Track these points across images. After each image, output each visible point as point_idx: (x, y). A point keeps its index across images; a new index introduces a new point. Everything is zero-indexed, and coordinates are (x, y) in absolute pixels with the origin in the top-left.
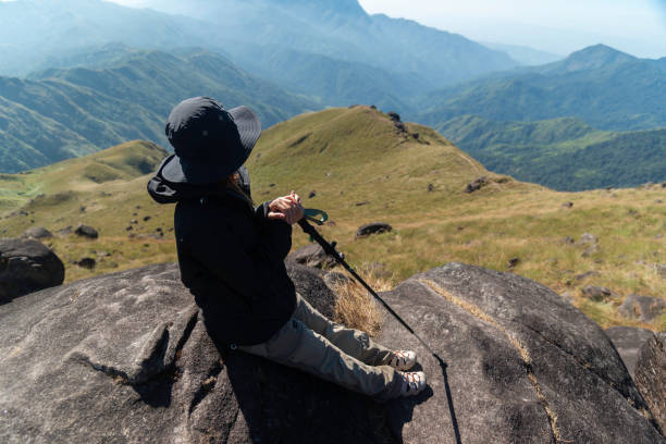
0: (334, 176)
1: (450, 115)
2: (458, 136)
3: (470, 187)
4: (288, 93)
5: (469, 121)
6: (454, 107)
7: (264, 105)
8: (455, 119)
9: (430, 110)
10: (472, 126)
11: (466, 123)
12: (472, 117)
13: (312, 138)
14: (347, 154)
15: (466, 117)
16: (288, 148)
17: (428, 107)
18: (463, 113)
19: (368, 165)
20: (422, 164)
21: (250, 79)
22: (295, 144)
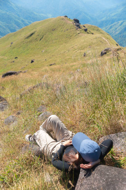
0: (46, 52)
1: (113, 21)
2: (117, 31)
3: (102, 53)
4: (35, 13)
5: (122, 23)
6: (115, 17)
7: (24, 20)
8: (115, 23)
9: (104, 19)
10: (124, 26)
11: (121, 25)
12: (123, 22)
13: (36, 34)
14: (52, 40)
15: (120, 22)
16: (25, 39)
17: (102, 18)
18: (119, 20)
19: (62, 45)
20: (85, 44)
21: (17, 7)
22: (28, 37)
